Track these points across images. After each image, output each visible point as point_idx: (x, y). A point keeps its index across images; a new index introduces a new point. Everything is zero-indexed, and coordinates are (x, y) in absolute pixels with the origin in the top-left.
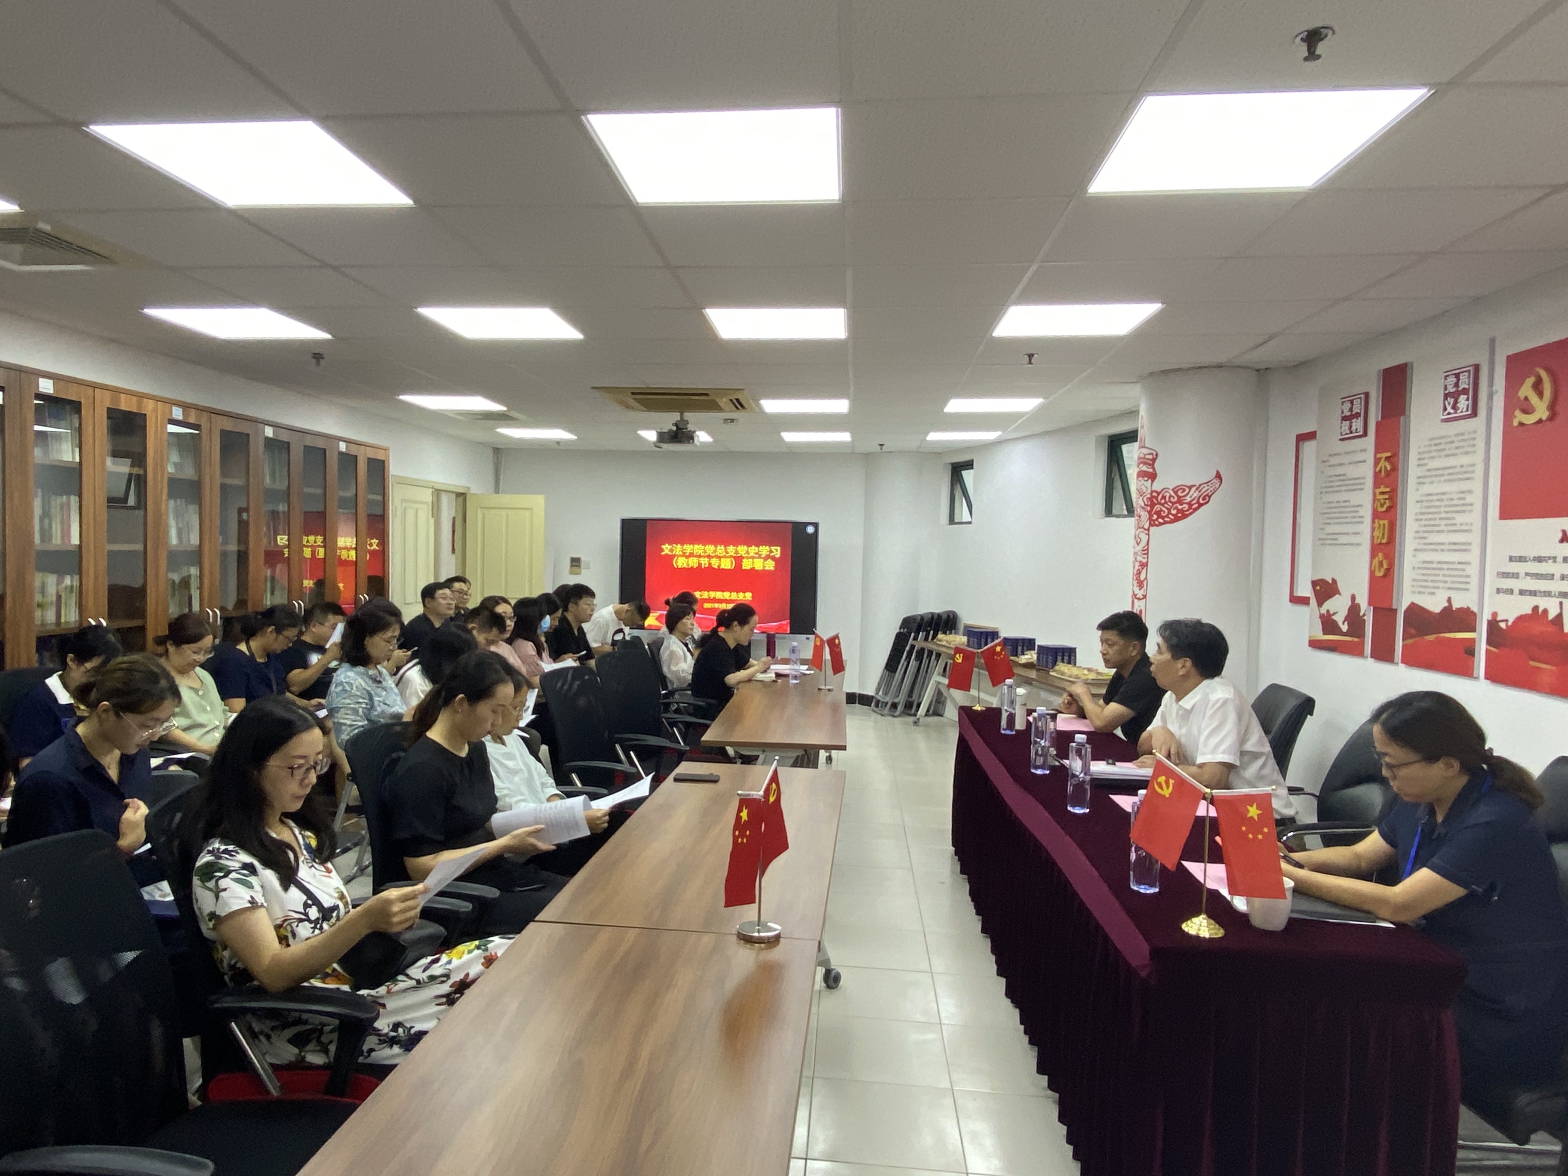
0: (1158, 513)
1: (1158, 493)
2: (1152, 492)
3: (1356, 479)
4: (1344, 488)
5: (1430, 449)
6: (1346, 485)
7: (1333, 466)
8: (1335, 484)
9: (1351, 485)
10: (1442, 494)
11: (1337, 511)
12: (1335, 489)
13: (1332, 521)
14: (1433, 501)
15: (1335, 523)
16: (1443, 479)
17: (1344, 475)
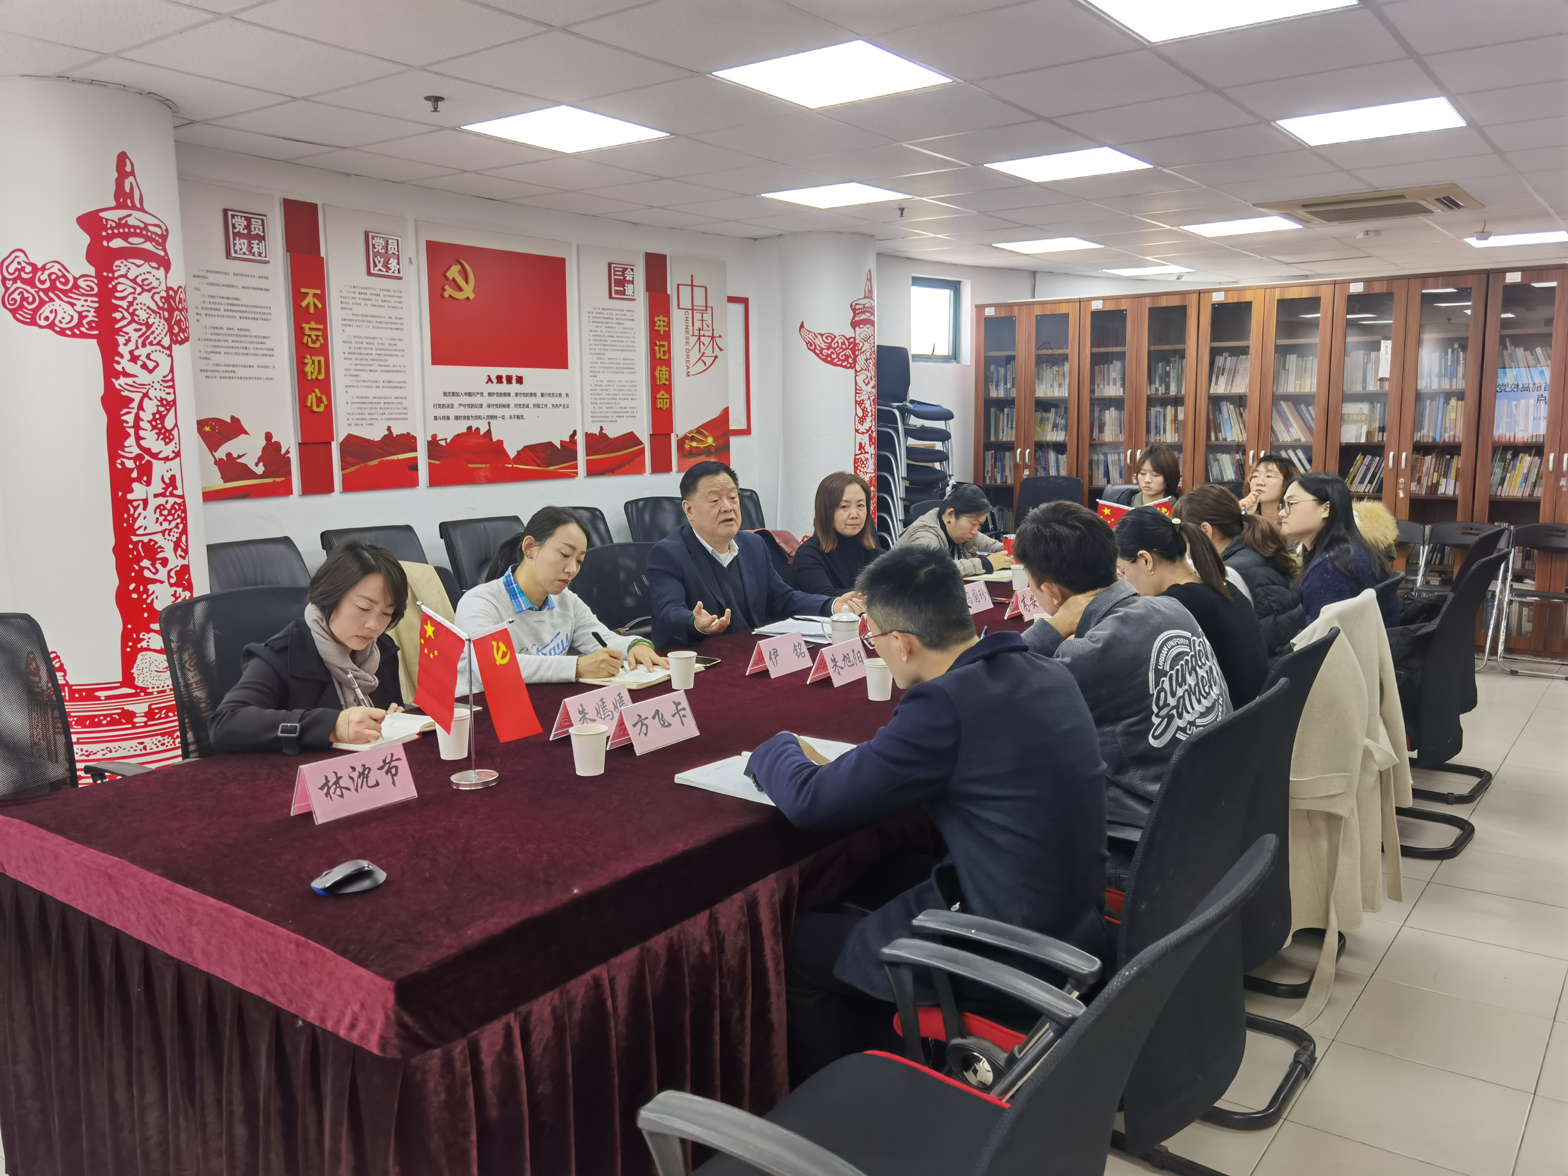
1: (175, 293)
2: (167, 289)
3: (256, 307)
4: (238, 315)
5: (354, 296)
6: (241, 312)
7: (216, 285)
8: (222, 308)
9: (249, 312)
10: (372, 338)
11: (230, 339)
12: (222, 313)
13: (222, 350)
14: (362, 343)
15: (228, 353)
16: (371, 325)
17: (236, 299)
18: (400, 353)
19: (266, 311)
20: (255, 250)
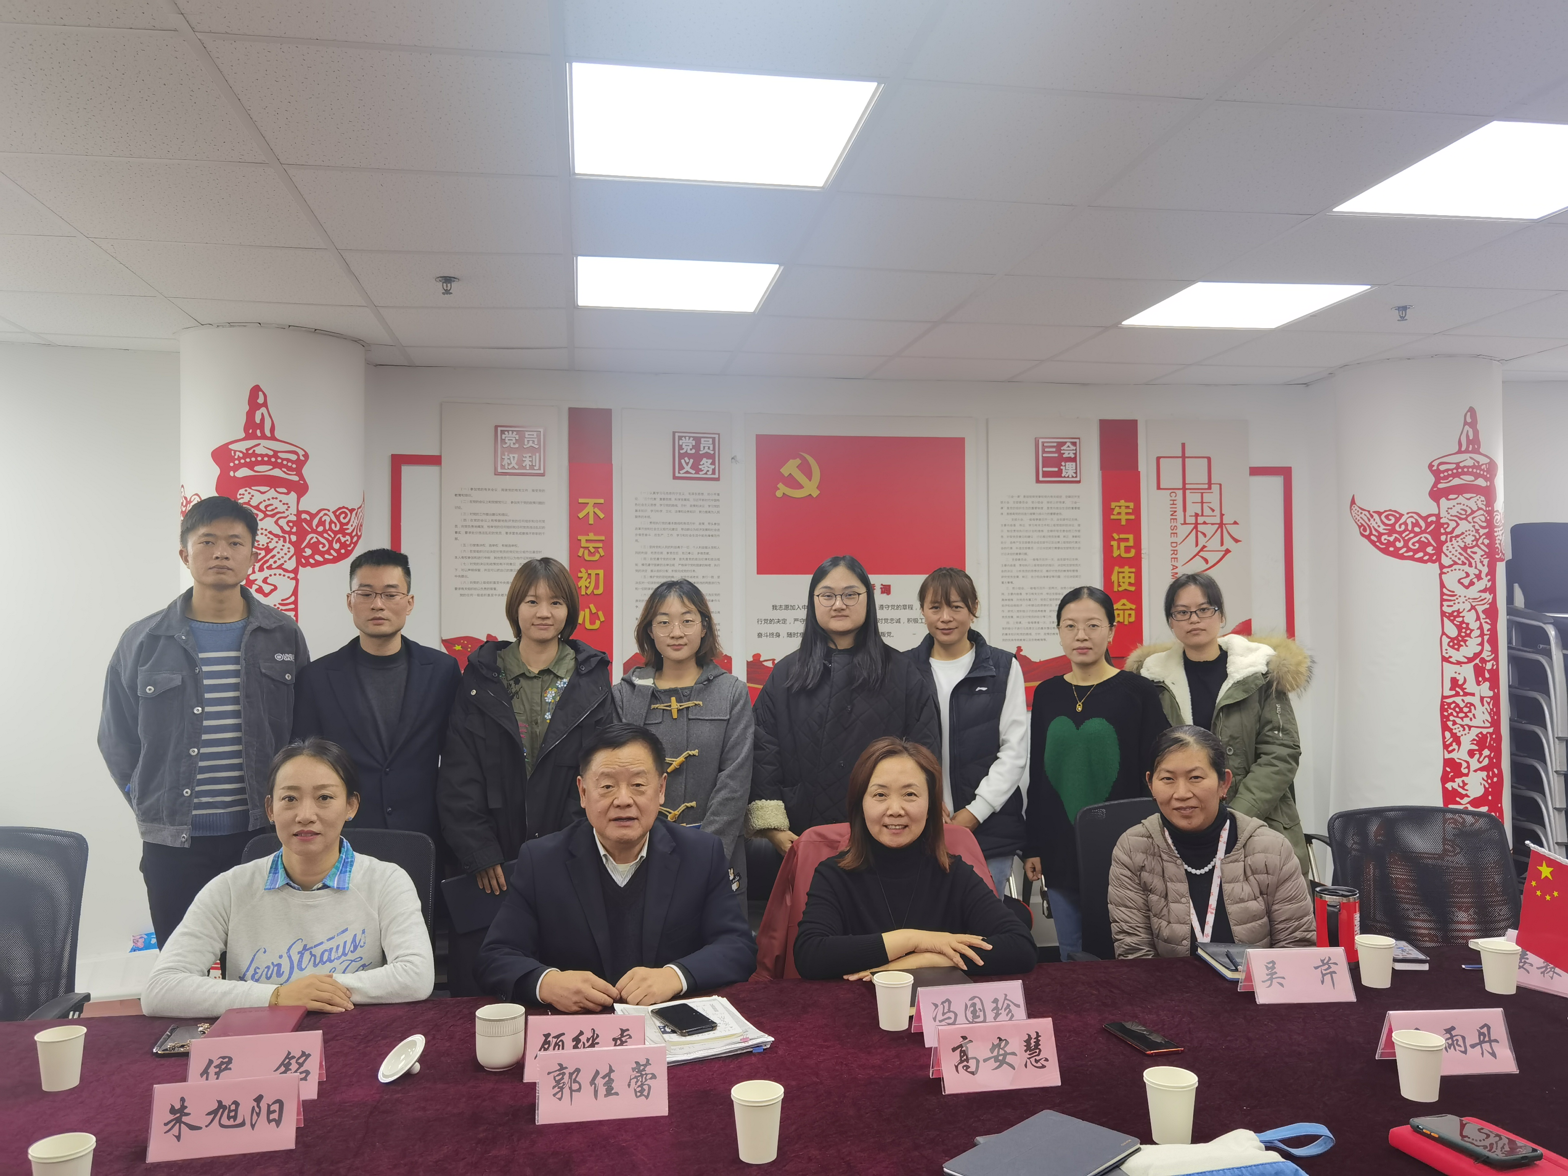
0: (314, 547)
1: (313, 516)
2: (299, 513)
3: (526, 521)
4: (504, 531)
5: (654, 502)
6: (508, 527)
7: (480, 502)
8: (485, 524)
9: (518, 527)
10: (675, 547)
11: (492, 555)
12: (486, 529)
13: (482, 568)
14: (662, 553)
15: (489, 570)
16: (675, 533)
17: (503, 515)
18: (712, 563)
19: (539, 524)
20: (527, 463)
